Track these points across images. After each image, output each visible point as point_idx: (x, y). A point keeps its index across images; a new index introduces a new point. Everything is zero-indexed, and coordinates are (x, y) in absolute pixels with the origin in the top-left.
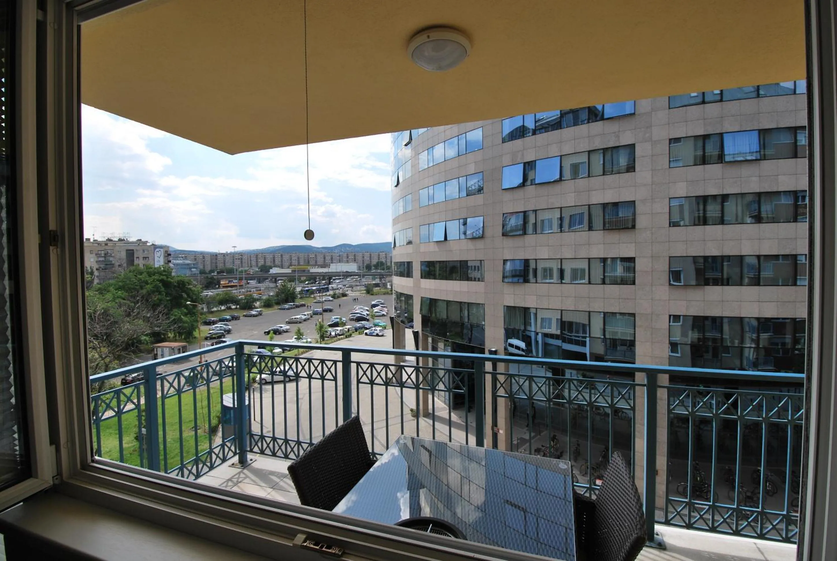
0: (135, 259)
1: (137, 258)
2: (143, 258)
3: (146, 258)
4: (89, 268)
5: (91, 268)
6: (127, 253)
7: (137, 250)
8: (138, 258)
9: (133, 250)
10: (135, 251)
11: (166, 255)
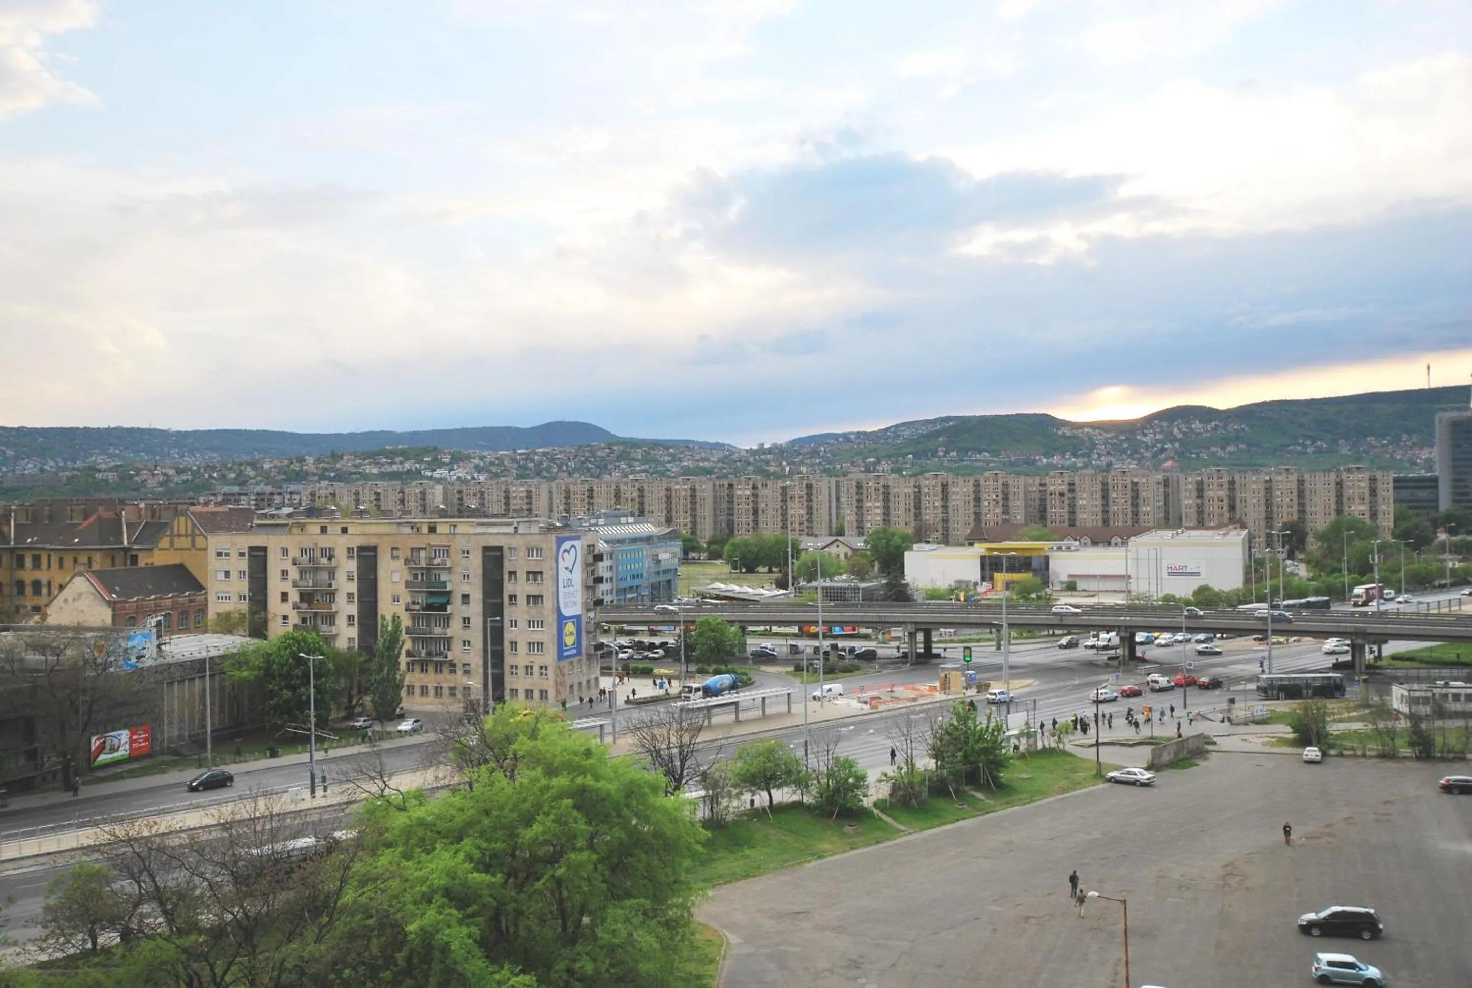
0: (506, 577)
1: (511, 573)
2: (528, 573)
3: (535, 573)
4: (389, 618)
5: (394, 620)
6: (484, 557)
7: (510, 549)
8: (515, 573)
9: (500, 549)
10: (506, 552)
11: (590, 560)
